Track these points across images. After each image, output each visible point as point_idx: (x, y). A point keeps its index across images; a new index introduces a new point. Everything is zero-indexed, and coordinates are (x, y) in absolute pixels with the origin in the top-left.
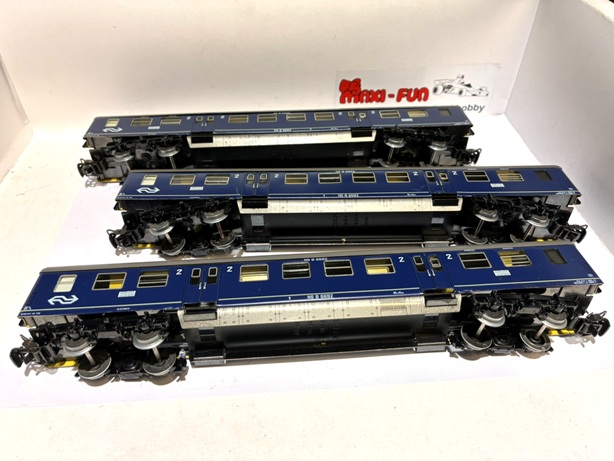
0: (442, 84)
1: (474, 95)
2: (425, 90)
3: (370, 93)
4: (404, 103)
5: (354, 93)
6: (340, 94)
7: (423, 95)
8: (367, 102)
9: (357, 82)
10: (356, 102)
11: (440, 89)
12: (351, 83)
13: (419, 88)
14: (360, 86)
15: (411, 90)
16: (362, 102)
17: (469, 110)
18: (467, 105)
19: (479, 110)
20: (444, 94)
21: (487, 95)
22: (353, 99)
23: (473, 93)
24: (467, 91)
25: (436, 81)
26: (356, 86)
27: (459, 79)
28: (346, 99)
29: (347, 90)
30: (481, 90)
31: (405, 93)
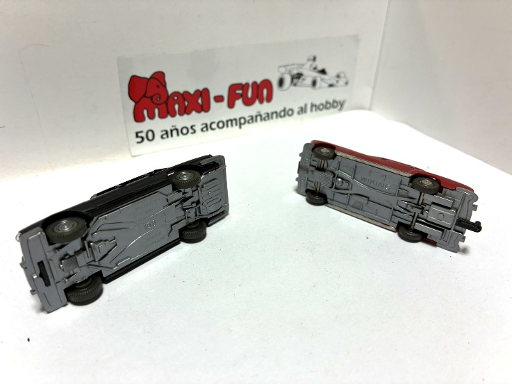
0: (290, 72)
1: (331, 86)
2: (267, 84)
3: (185, 96)
4: (240, 109)
5: (157, 100)
6: (132, 104)
7: (265, 92)
8: (181, 114)
9: (159, 78)
10: (162, 116)
11: (287, 79)
12: (148, 80)
13: (259, 81)
14: (164, 85)
15: (247, 84)
16: (173, 115)
17: (327, 108)
18: (324, 102)
19: (339, 107)
20: (292, 88)
21: (347, 83)
22: (156, 111)
23: (330, 82)
24: (322, 80)
25: (280, 67)
26: (158, 86)
27: (310, 63)
28: (145, 112)
29: (144, 96)
30: (338, 76)
31: (239, 92)
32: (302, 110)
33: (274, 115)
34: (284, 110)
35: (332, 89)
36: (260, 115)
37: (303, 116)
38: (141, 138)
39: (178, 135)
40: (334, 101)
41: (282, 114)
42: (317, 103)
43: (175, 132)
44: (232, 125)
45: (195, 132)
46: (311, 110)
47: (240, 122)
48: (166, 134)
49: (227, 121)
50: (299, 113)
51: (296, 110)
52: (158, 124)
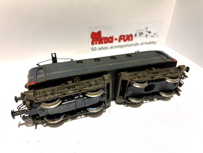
0: (139, 32)
1: (152, 37)
2: (131, 35)
3: (106, 38)
5: (98, 39)
8: (104, 43)
9: (99, 33)
10: (99, 43)
11: (138, 34)
12: (97, 33)
13: (129, 34)
14: (101, 35)
15: (125, 35)
16: (102, 43)
17: (150, 44)
18: (149, 42)
19: (154, 43)
20: (139, 37)
21: (157, 36)
22: (98, 42)
23: (151, 36)
24: (149, 35)
25: (136, 30)
26: (99, 35)
27: (146, 29)
28: (95, 42)
29: (95, 38)
30: (155, 34)
31: (122, 37)
32: (142, 44)
33: (133, 45)
34: (136, 44)
35: (152, 38)
36: (128, 45)
37: (142, 46)
38: (93, 49)
39: (103, 49)
40: (153, 42)
41: (135, 45)
42: (147, 42)
43: (102, 49)
44: (119, 47)
45: (108, 49)
46: (145, 44)
47: (121, 47)
48: (100, 49)
49: (118, 46)
50: (141, 45)
51: (140, 44)
52: (98, 46)
